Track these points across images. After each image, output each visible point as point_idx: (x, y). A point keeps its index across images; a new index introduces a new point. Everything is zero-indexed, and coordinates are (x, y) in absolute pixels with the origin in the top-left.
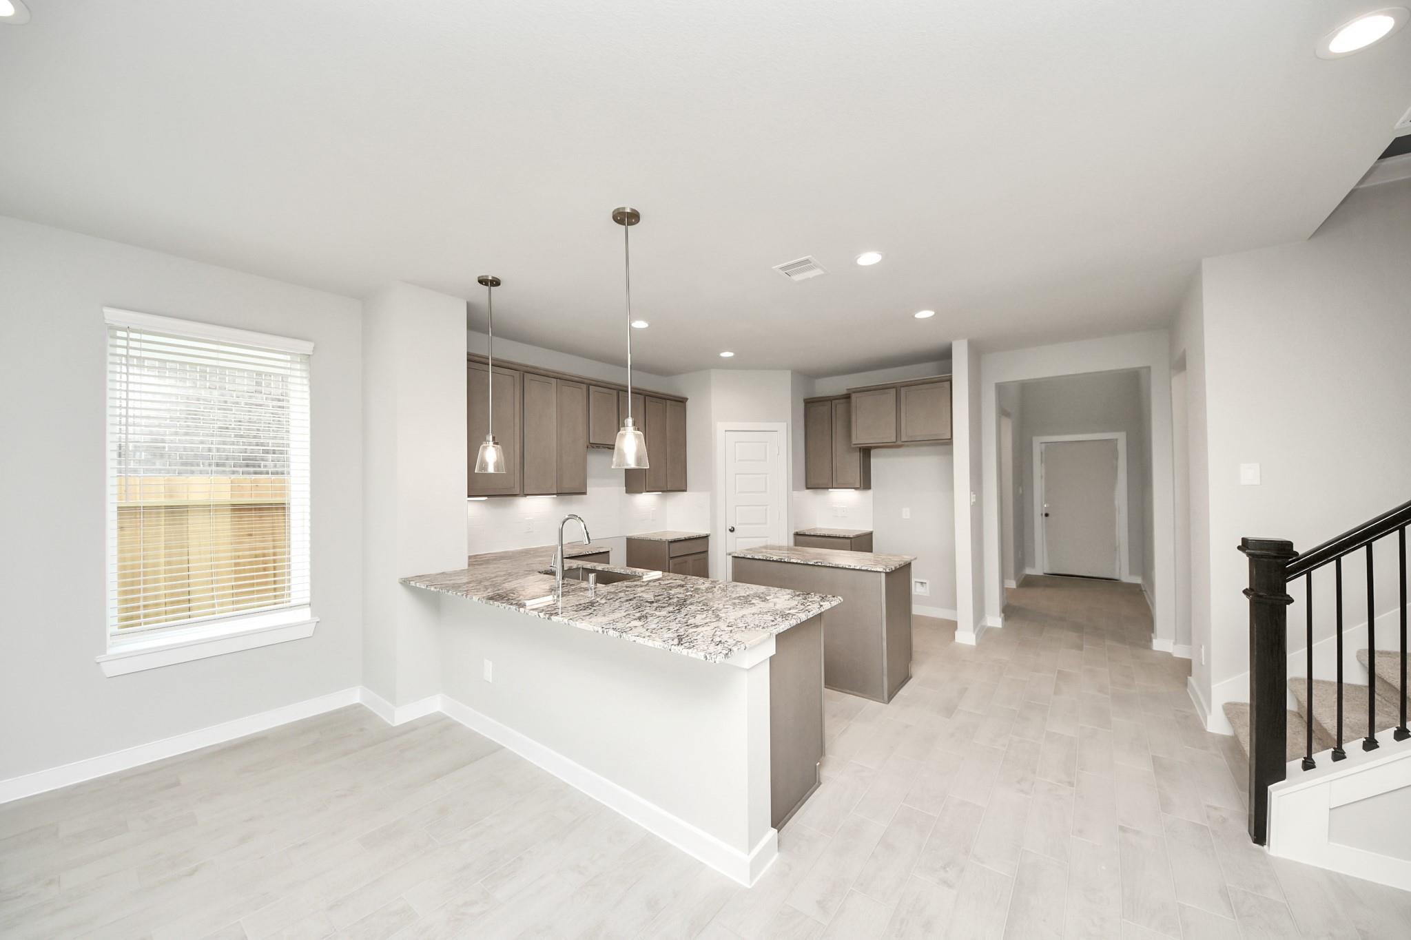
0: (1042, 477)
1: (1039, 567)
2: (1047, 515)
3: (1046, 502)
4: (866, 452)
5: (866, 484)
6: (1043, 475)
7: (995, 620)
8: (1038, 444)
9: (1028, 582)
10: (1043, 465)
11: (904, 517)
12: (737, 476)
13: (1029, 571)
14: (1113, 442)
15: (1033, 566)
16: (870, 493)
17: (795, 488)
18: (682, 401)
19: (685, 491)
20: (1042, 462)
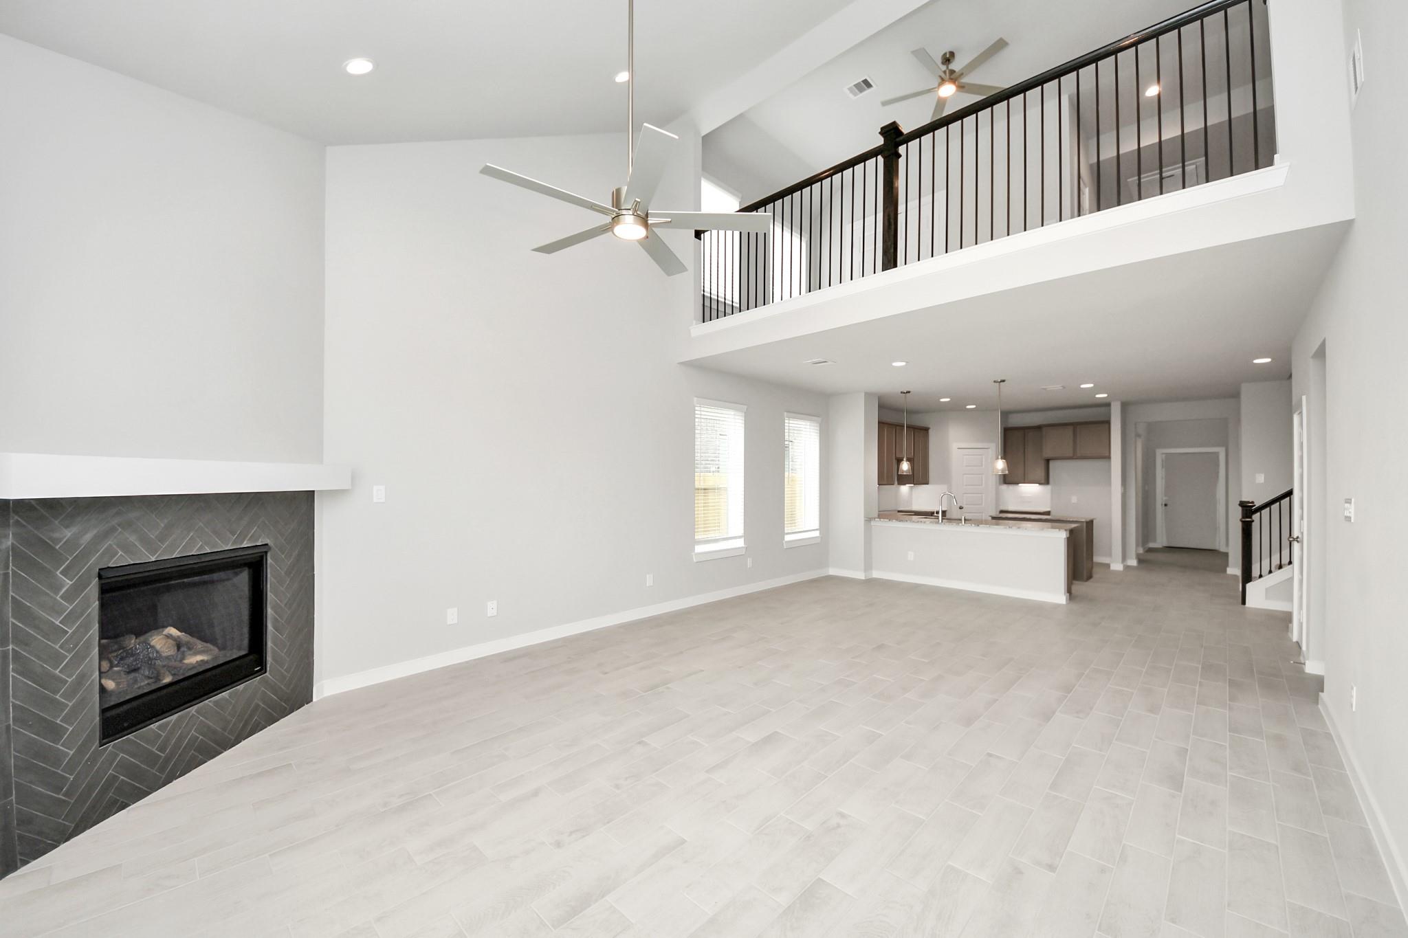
0: (1162, 478)
1: (1160, 541)
2: (1166, 505)
3: (1165, 496)
4: (1048, 461)
5: (1046, 481)
6: (1164, 476)
7: (1133, 562)
8: (1160, 454)
9: (1151, 550)
10: (1164, 470)
11: (1073, 502)
12: (965, 476)
13: (1152, 545)
14: (1217, 454)
15: (1155, 541)
16: (1048, 488)
17: (1000, 484)
18: (926, 430)
19: (927, 484)
20: (1163, 467)
